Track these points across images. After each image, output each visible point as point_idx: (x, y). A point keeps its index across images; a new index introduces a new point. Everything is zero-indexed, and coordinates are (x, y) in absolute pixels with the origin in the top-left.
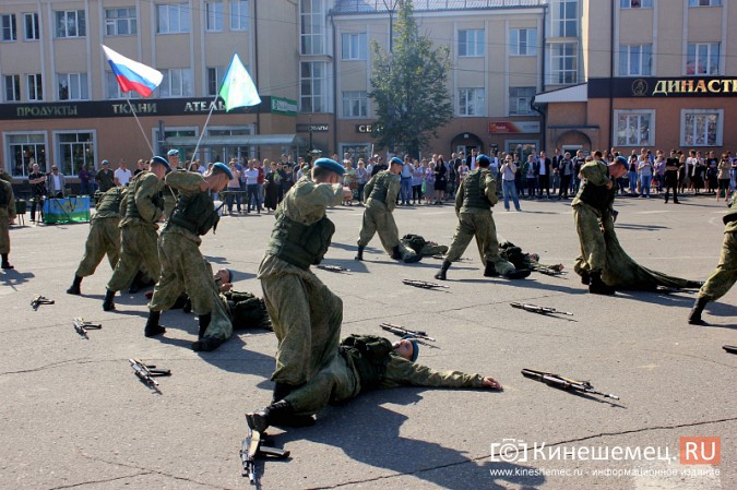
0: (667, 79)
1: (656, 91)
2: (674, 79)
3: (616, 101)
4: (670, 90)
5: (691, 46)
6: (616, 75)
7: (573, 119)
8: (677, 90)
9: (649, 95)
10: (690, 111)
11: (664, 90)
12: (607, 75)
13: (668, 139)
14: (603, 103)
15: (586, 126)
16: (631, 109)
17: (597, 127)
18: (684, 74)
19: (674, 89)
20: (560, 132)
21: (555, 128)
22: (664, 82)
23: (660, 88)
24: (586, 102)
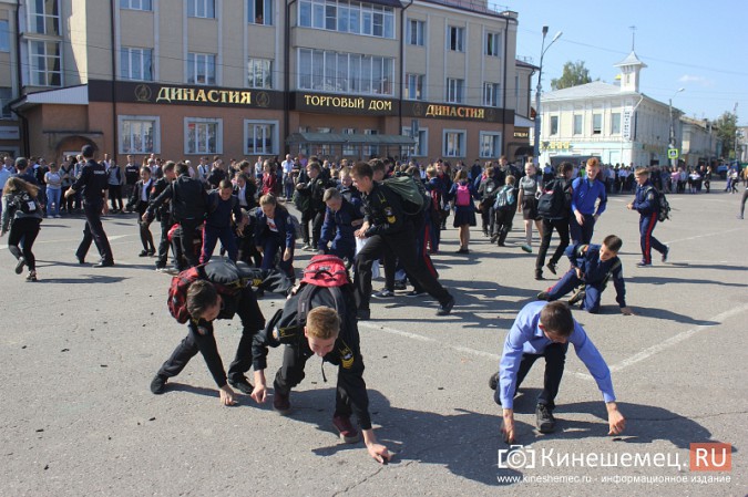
0: (170, 86)
1: (159, 98)
2: (177, 87)
3: (120, 106)
4: (173, 98)
5: (191, 55)
6: (119, 78)
7: (74, 123)
8: (180, 98)
9: (152, 101)
10: (192, 120)
11: (167, 97)
12: (109, 78)
13: (172, 146)
14: (106, 107)
15: (86, 132)
16: (135, 115)
17: (101, 133)
18: (186, 82)
19: (176, 96)
20: (59, 137)
21: (54, 132)
22: (167, 90)
23: (163, 95)
24: (86, 106)
